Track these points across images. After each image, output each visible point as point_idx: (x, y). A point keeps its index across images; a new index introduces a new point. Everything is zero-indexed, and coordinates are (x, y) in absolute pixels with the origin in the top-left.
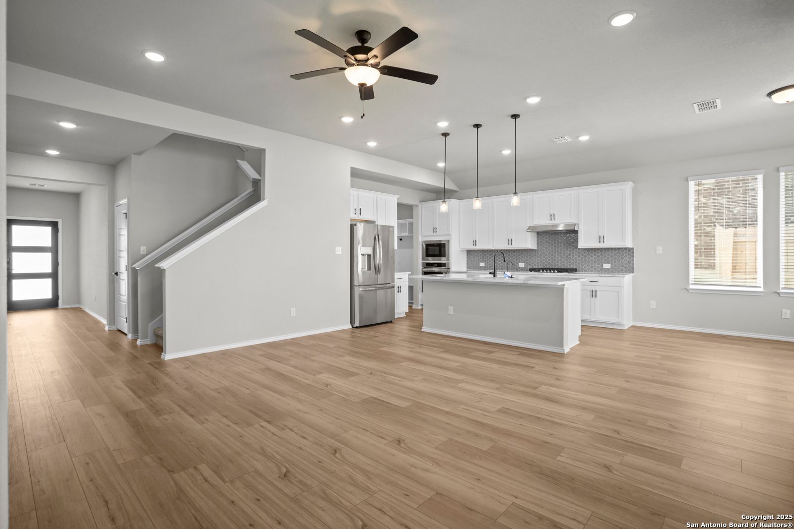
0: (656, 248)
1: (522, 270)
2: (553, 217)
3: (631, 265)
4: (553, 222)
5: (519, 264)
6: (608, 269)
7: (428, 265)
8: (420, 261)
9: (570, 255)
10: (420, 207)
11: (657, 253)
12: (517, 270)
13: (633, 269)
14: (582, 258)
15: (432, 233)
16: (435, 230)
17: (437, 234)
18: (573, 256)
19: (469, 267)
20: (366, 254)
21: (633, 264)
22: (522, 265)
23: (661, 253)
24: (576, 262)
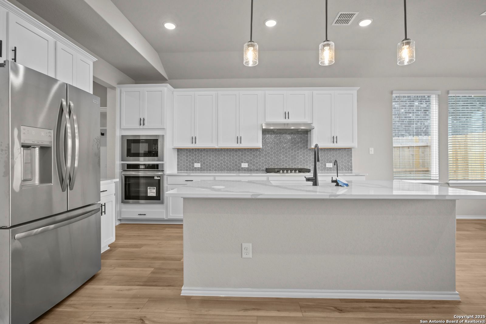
0: (369, 149)
1: (245, 170)
2: (287, 115)
3: (350, 164)
4: (287, 121)
5: (242, 164)
6: (330, 168)
7: (130, 167)
8: (118, 162)
9: (295, 155)
10: (118, 91)
11: (370, 153)
12: (239, 170)
13: (352, 168)
14: (307, 158)
15: (137, 126)
16: (142, 122)
17: (145, 127)
18: (298, 156)
19: (179, 169)
20: (37, 145)
21: (351, 163)
22: (245, 165)
23: (373, 153)
24: (301, 162)
